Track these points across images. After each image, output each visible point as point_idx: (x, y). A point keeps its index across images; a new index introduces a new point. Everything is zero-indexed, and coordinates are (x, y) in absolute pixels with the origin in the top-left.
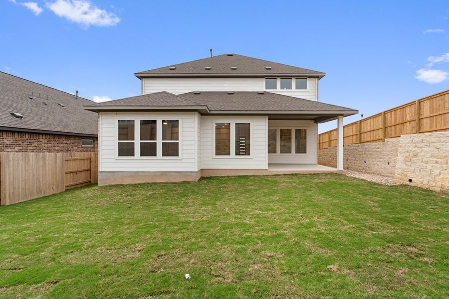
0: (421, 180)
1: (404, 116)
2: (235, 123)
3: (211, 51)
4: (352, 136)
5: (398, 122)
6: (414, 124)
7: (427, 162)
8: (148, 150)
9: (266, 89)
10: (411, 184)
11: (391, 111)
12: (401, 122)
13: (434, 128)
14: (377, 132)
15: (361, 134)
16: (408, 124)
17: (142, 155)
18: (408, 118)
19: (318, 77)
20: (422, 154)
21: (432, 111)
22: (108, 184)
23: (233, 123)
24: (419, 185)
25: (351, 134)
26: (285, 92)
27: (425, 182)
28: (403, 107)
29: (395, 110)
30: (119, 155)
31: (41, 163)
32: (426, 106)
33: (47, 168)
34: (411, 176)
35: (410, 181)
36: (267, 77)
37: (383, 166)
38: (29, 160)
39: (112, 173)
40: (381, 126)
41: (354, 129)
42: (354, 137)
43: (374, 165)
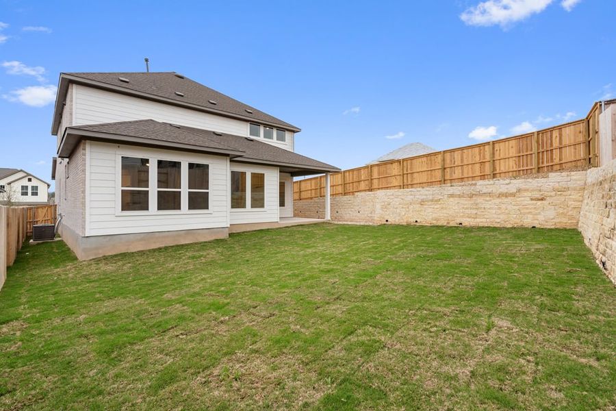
0: (394, 219)
1: (359, 176)
2: (250, 172)
3: (147, 60)
4: (311, 190)
5: (355, 180)
6: (367, 182)
7: (397, 208)
8: (169, 202)
9: (251, 134)
10: (387, 223)
11: (349, 171)
12: (357, 180)
13: (381, 187)
14: (337, 187)
15: (321, 188)
16: (362, 182)
17: (159, 208)
18: (363, 178)
19: (294, 132)
20: (394, 203)
21: (379, 174)
22: (101, 256)
24: (393, 223)
25: (310, 188)
26: (267, 141)
27: (397, 221)
28: (359, 169)
29: (353, 170)
30: (123, 209)
32: (375, 170)
34: (386, 218)
35: (387, 221)
36: (252, 122)
37: (354, 214)
39: (109, 237)
40: (340, 183)
41: (313, 184)
42: (313, 191)
43: (346, 214)
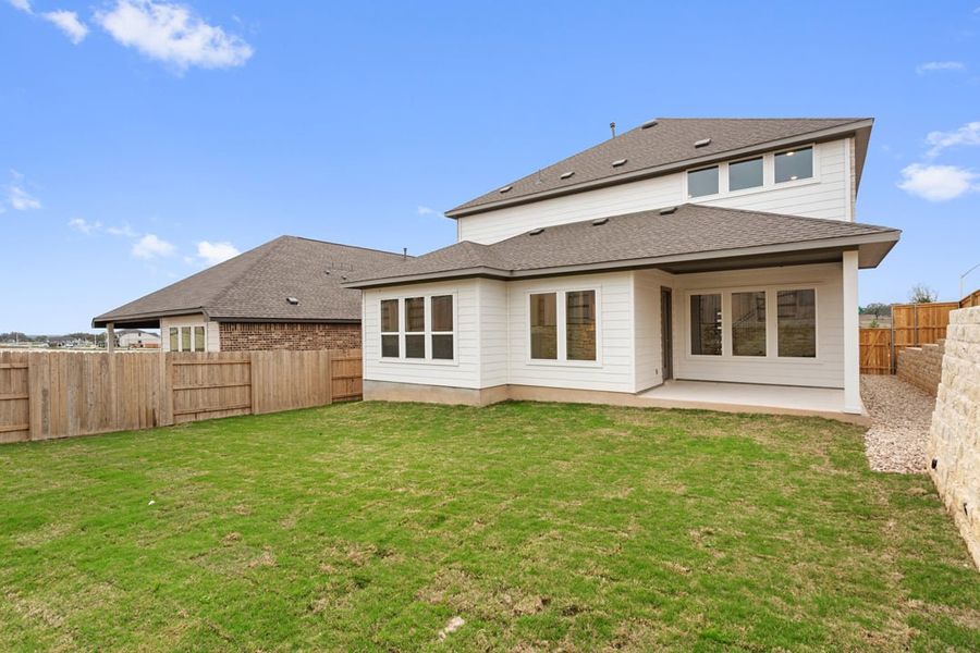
2: (564, 293)
3: (613, 126)
8: (415, 349)
9: (690, 196)
17: (408, 356)
23: (560, 291)
24: (939, 482)
30: (383, 355)
31: (297, 364)
33: (306, 372)
36: (693, 169)
38: (282, 360)
39: (376, 383)
